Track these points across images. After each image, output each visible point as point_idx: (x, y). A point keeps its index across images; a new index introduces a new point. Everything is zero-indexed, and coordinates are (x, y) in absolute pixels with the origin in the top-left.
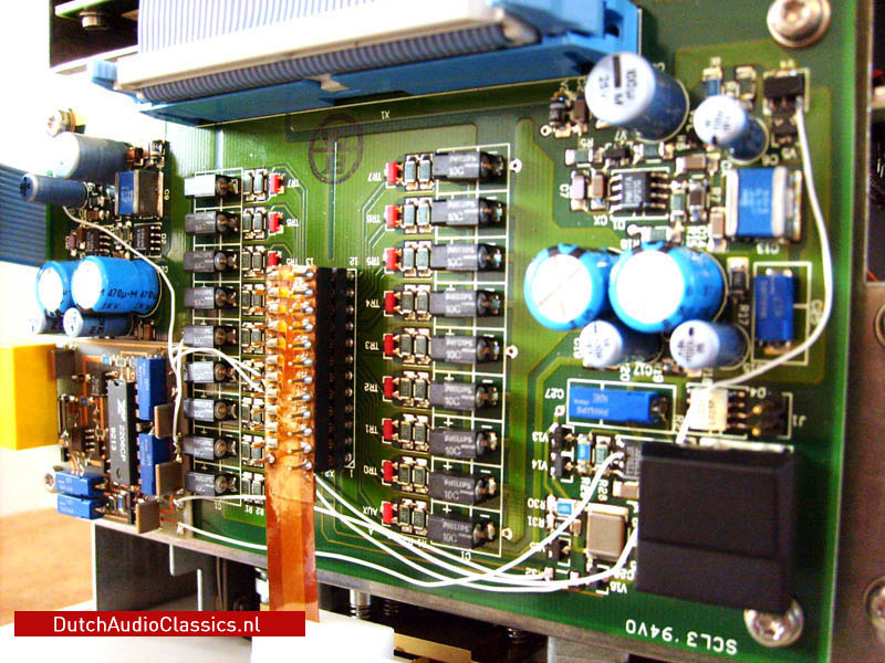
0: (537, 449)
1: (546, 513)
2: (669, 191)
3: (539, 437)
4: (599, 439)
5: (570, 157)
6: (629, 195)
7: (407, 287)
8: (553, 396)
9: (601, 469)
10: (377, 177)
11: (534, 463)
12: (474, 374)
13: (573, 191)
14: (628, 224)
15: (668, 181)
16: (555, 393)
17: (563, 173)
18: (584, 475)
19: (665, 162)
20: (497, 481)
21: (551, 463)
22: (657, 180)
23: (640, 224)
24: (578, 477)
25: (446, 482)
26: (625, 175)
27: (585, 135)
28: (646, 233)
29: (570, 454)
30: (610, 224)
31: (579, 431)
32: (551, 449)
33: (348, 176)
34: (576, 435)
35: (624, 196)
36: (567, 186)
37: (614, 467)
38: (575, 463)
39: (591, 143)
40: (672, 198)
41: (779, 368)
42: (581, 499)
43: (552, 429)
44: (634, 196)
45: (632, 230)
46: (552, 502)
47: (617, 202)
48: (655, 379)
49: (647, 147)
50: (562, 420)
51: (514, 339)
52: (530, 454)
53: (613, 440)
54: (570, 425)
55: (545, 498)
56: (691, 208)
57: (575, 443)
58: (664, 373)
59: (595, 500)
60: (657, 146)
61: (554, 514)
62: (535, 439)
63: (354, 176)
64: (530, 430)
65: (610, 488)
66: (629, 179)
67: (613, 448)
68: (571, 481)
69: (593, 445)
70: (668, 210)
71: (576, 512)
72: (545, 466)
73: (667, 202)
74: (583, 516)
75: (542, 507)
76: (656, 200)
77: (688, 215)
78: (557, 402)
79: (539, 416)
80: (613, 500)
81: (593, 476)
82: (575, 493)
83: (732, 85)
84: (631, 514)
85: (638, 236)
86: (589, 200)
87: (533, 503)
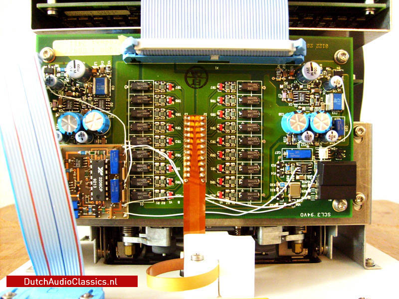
0: (273, 169)
1: (276, 187)
2: (309, 98)
3: (273, 165)
4: (291, 164)
5: (281, 87)
6: (301, 98)
7: (226, 123)
8: (277, 153)
9: (293, 173)
10: (214, 88)
11: (272, 173)
12: (251, 149)
13: (283, 96)
14: (298, 106)
15: (309, 95)
16: (278, 152)
17: (280, 91)
18: (288, 175)
19: (308, 90)
20: (260, 180)
21: (277, 173)
22: (307, 94)
23: (302, 106)
24: (286, 175)
25: (249, 181)
26: (299, 93)
27: (285, 81)
28: (304, 109)
29: (283, 169)
30: (293, 105)
31: (285, 163)
32: (277, 169)
33: (202, 87)
34: (285, 164)
35: (299, 98)
36: (280, 94)
37: (296, 171)
38: (285, 171)
39: (287, 83)
40: (311, 99)
41: (342, 142)
42: (287, 182)
43: (278, 162)
44: (302, 99)
45: (300, 107)
46: (278, 184)
47: (296, 100)
48: (307, 147)
49: (304, 86)
50: (280, 160)
51: (264, 138)
52: (271, 170)
53: (296, 164)
54: (283, 161)
55: (275, 183)
56: (316, 102)
57: (285, 166)
58: (309, 145)
59: (291, 182)
60: (306, 85)
61: (279, 187)
62: (272, 166)
63: (204, 87)
64: (271, 163)
65: (295, 177)
66: (301, 94)
67: (296, 166)
68: (284, 177)
69: (290, 166)
70: (309, 103)
71: (286, 186)
72: (275, 173)
73: (309, 100)
74: (288, 187)
75: (275, 185)
76: (307, 100)
77: (315, 104)
78: (279, 155)
79: (273, 159)
80: (296, 181)
81: (290, 175)
82: (285, 180)
83: (325, 72)
84: (301, 184)
85: (301, 109)
86: (287, 99)
87: (272, 185)
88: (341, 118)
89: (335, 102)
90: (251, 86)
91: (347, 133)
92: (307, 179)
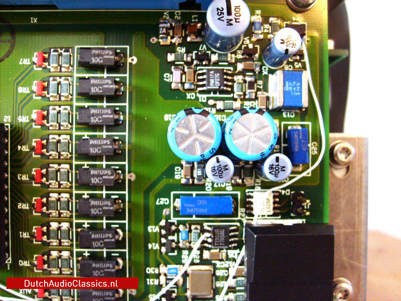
0: (152, 237)
1: (159, 274)
2: (233, 81)
3: (152, 229)
4: (193, 227)
5: (171, 57)
6: (212, 81)
7: (51, 137)
8: (162, 203)
9: (196, 245)
10: (26, 62)
11: (150, 246)
12: (104, 192)
13: (174, 78)
14: (208, 99)
15: (232, 75)
16: (163, 201)
17: (167, 67)
18: (184, 249)
19: (230, 64)
20: (124, 259)
21: (161, 245)
22: (227, 74)
23: (216, 99)
24: (180, 250)
25: (94, 265)
26: (209, 70)
27: (180, 45)
28: (220, 105)
29: (175, 238)
30: (197, 98)
31: (179, 223)
32: (161, 236)
33: (2, 60)
34: (178, 225)
35: (209, 82)
36: (168, 74)
37: (204, 242)
38: (178, 242)
39: (184, 50)
40: (235, 85)
41: (303, 177)
42: (183, 264)
43: (163, 223)
44: (215, 83)
45: (211, 102)
46: (163, 269)
47: (203, 86)
48: (227, 188)
49: (220, 55)
50: (168, 217)
51: (133, 168)
52: (147, 238)
53: (202, 227)
54: (174, 220)
55: (158, 266)
56: (248, 91)
57: (178, 231)
58: (232, 185)
59: (192, 264)
60: (226, 55)
61: (165, 275)
62: (150, 230)
63: (6, 60)
64: (147, 224)
65: (201, 255)
66: (212, 72)
67: (203, 231)
68: (176, 253)
69: (190, 231)
70: (232, 92)
71: (181, 273)
72: (157, 246)
73: (232, 87)
74: (185, 275)
75: (157, 272)
76: (227, 86)
77: (245, 94)
78: (164, 206)
79: (152, 215)
80: (203, 262)
81: (190, 249)
82: (178, 261)
83: (267, 26)
84: (215, 268)
85: (214, 106)
86: (183, 84)
87: (150, 270)
88: (302, 126)
89: (287, 89)
90: (99, 55)
91: (315, 158)
92: (228, 259)
